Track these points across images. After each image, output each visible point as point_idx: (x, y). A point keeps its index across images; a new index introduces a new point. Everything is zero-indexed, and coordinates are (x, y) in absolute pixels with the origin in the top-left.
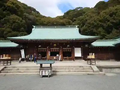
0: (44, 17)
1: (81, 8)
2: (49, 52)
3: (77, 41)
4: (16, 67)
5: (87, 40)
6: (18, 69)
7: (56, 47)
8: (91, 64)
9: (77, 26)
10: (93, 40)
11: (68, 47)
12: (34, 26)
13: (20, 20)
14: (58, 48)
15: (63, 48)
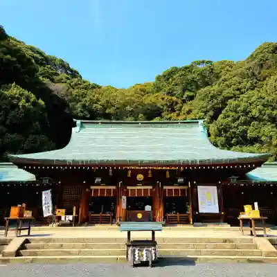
0: (94, 87)
1: (207, 62)
2: (124, 198)
3: (206, 166)
5: (236, 164)
7: (145, 182)
8: (252, 235)
9: (201, 122)
10: (251, 164)
11: (180, 184)
12: (78, 122)
13: (32, 100)
14: (150, 187)
15: (165, 187)
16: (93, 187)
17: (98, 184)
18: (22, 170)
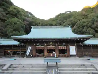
1: (70, 11)
4: (21, 65)
6: (23, 67)
9: (70, 26)
10: (86, 39)
11: (64, 45)
12: (33, 27)
14: (54, 46)
15: (59, 46)
16: (37, 46)
17: (38, 45)
18: (15, 41)
